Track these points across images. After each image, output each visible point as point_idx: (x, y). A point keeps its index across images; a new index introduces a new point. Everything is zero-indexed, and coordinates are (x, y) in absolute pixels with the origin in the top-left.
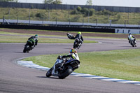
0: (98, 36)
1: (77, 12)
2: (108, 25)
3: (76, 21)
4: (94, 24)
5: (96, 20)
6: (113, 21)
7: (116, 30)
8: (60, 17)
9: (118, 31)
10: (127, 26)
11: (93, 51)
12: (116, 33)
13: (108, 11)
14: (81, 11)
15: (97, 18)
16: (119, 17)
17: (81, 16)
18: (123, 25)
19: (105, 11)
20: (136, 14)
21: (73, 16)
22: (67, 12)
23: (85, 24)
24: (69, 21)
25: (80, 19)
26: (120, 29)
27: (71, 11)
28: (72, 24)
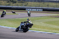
0: (19, 11)
1: (10, 1)
2: (23, 7)
3: (9, 5)
4: (17, 7)
5: (18, 5)
6: (25, 5)
7: (26, 9)
8: (2, 4)
9: (27, 9)
10: (31, 7)
11: (16, 18)
12: (26, 11)
13: (23, 1)
14: (12, 1)
15: (18, 4)
16: (27, 4)
17: (12, 3)
18: (29, 7)
19: (22, 1)
20: (35, 2)
21: (8, 3)
22: (6, 1)
23: (13, 7)
24: (6, 5)
25: (11, 5)
26: (28, 9)
27: (7, 1)
28: (8, 6)
